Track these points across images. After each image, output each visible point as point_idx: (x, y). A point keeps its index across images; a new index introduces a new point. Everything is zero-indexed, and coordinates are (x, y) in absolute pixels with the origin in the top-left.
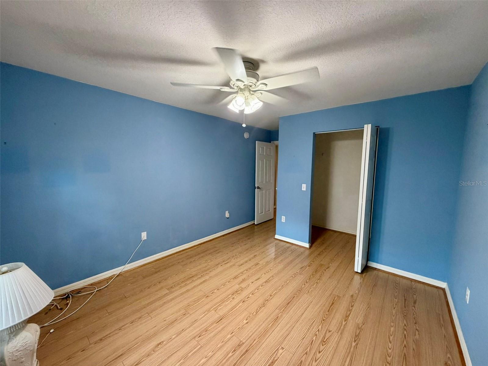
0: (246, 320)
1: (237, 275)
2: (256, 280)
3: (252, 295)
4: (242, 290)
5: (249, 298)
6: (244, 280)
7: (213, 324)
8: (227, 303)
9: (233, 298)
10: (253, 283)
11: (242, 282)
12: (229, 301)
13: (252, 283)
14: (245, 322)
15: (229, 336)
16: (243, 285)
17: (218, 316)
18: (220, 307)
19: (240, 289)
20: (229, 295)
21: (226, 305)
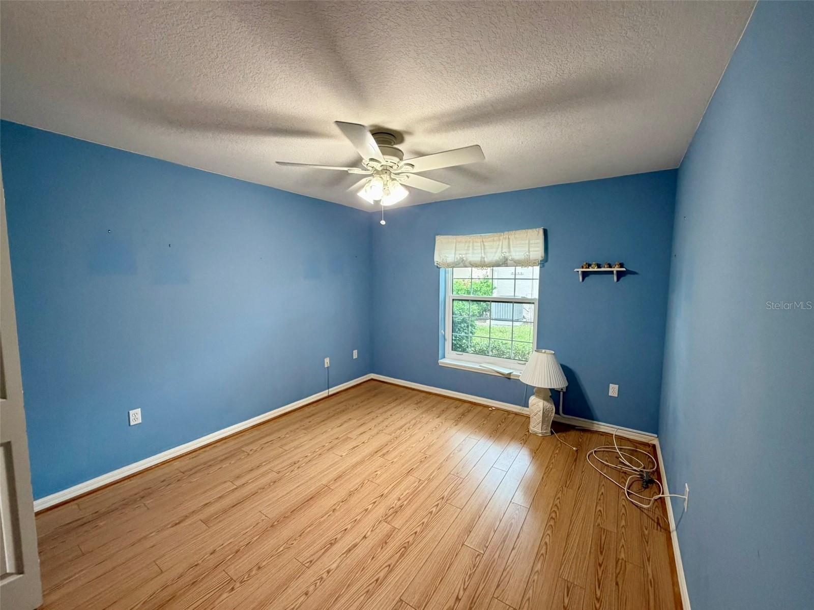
0: (377, 474)
1: (400, 557)
2: (355, 546)
3: (368, 509)
4: (386, 518)
5: (373, 502)
6: (384, 543)
7: (416, 467)
8: (407, 492)
9: (399, 499)
10: (364, 535)
11: (389, 536)
12: (404, 495)
13: (365, 537)
14: (379, 473)
15: (395, 460)
16: (385, 528)
17: (415, 475)
18: (415, 485)
19: (389, 519)
20: (408, 504)
21: (408, 488)
